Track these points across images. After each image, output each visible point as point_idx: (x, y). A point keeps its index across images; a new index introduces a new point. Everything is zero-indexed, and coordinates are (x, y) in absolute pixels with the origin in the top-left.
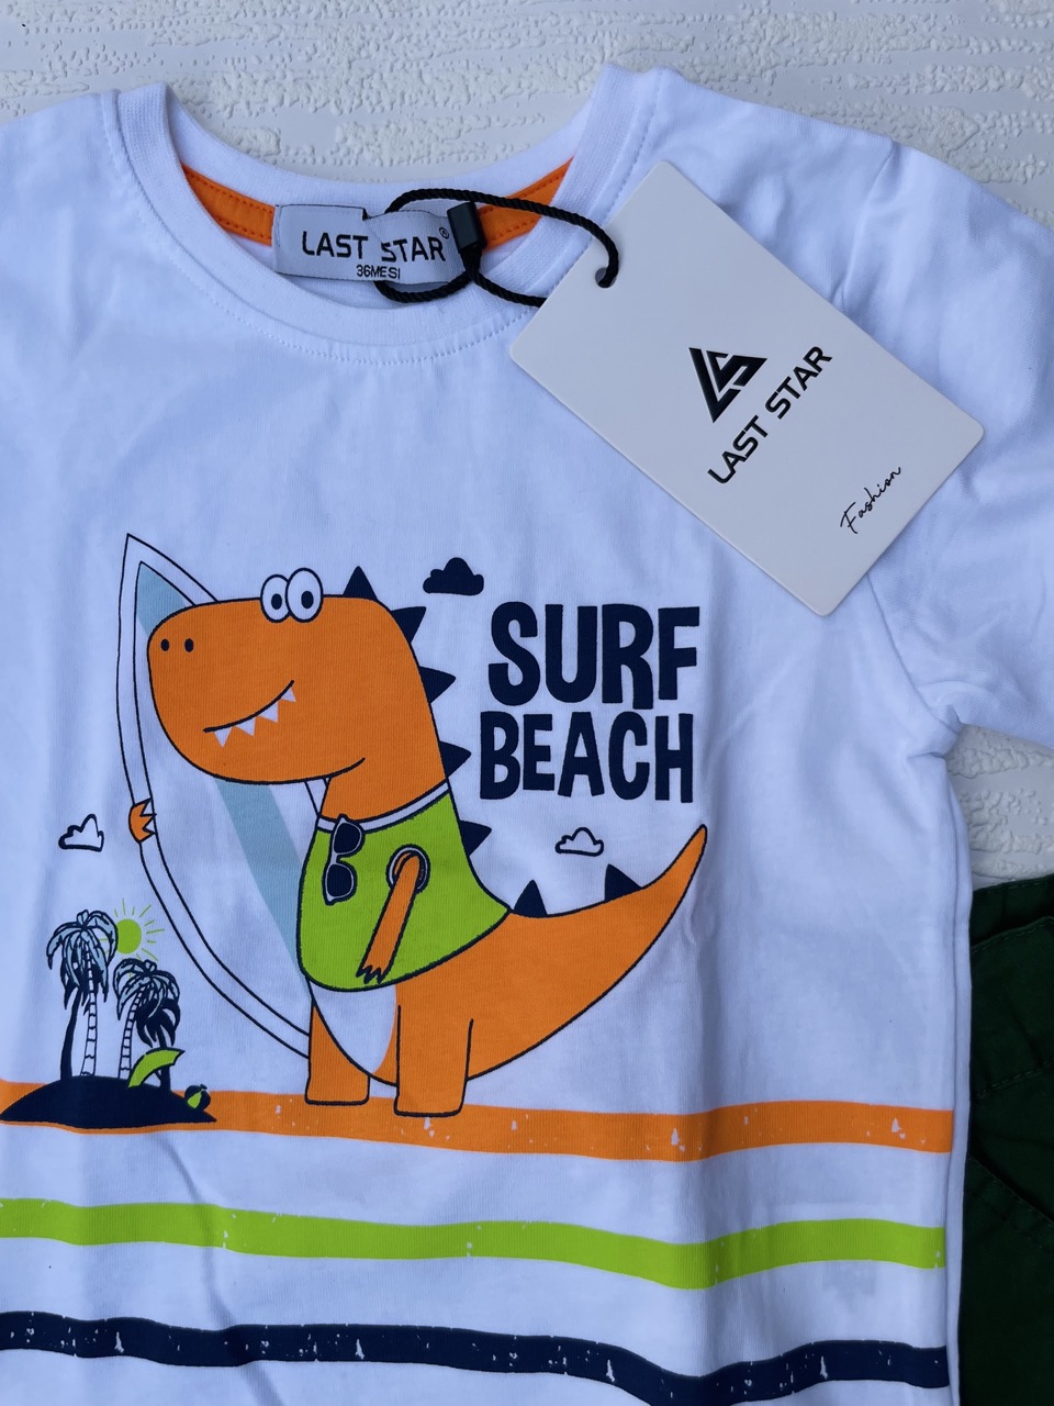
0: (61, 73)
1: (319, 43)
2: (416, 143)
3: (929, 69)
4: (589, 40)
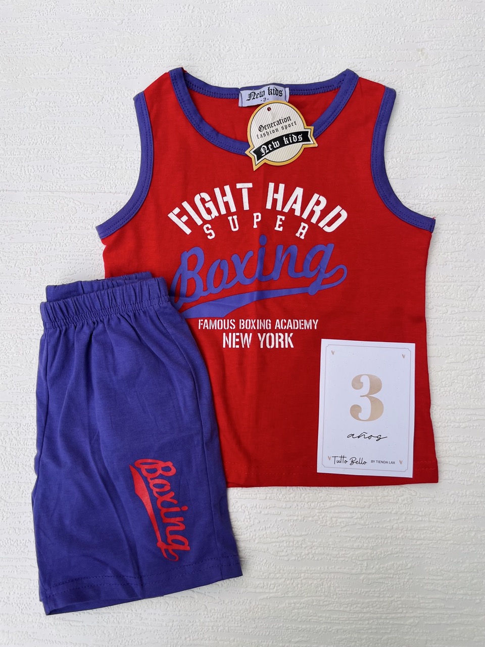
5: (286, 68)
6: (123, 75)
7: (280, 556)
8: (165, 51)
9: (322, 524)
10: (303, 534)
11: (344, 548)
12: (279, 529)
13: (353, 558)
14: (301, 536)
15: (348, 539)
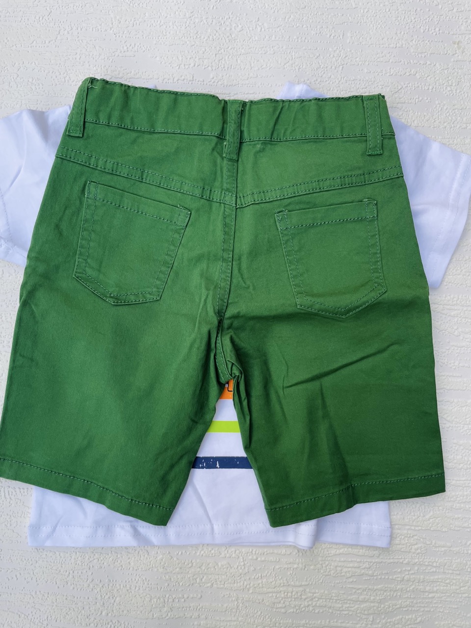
0: (127, 50)
1: (206, 48)
2: (235, 81)
3: (389, 68)
4: (288, 53)
5: (306, 53)
6: (119, 51)
7: (277, 608)
8: (168, 27)
9: (324, 574)
10: (303, 584)
11: (349, 600)
12: (277, 578)
13: (358, 612)
14: (301, 586)
15: (354, 591)
